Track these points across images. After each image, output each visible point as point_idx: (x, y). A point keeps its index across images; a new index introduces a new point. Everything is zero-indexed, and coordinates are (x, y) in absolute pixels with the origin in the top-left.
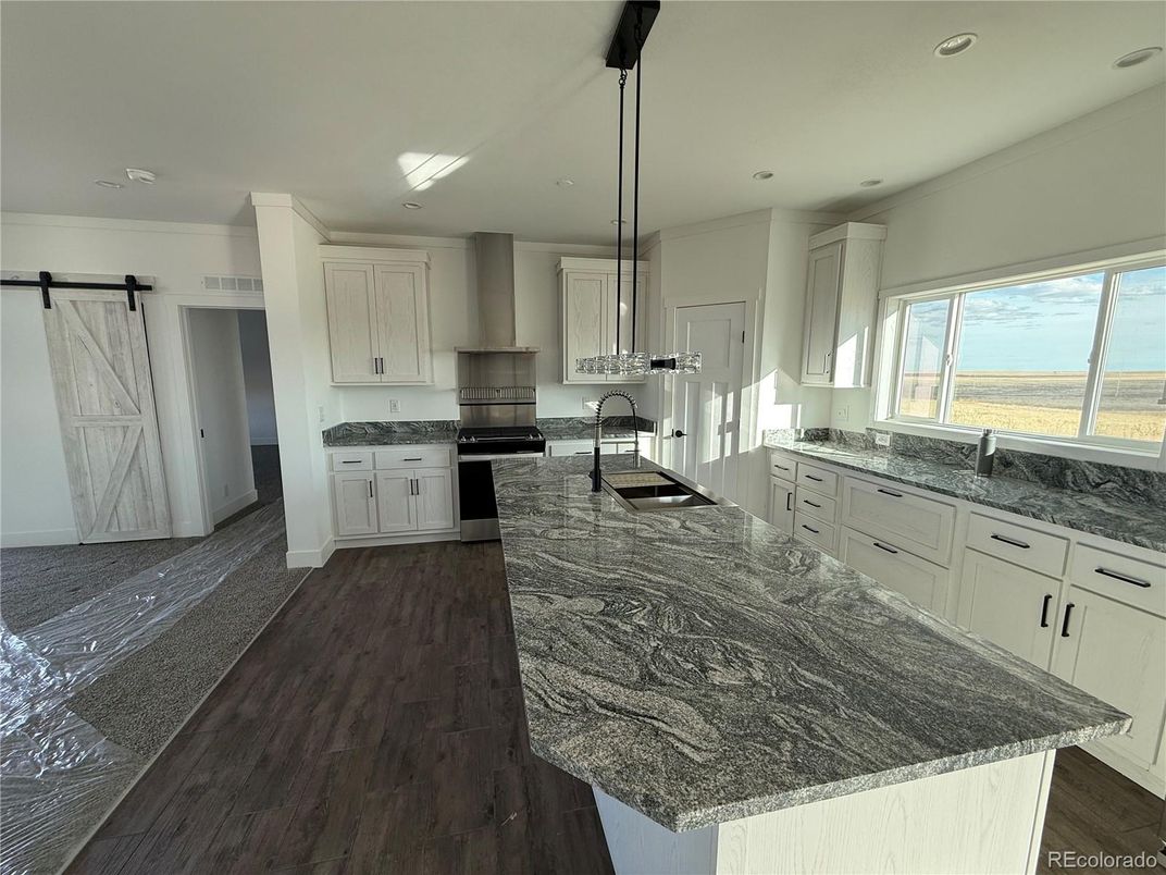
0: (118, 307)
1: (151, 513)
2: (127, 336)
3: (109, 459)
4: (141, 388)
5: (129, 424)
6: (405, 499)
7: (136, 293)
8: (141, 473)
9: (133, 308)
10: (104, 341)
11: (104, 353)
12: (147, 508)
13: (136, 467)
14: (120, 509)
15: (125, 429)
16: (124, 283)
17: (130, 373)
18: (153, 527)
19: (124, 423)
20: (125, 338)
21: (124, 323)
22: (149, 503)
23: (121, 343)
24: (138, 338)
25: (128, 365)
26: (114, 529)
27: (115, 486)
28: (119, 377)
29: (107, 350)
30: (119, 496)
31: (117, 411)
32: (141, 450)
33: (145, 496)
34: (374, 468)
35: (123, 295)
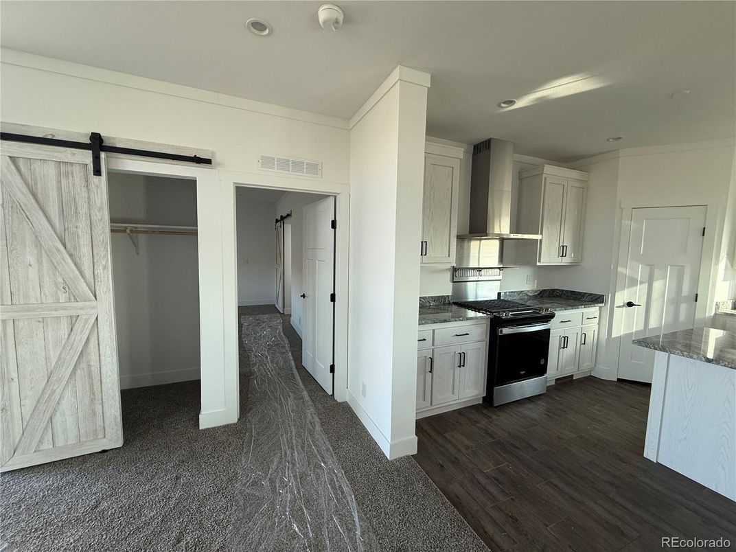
0: (76, 169)
1: (99, 418)
2: (86, 206)
3: (47, 359)
4: (99, 270)
5: (80, 312)
6: (452, 371)
7: (103, 155)
8: (90, 373)
9: (97, 172)
10: (54, 211)
11: (52, 226)
12: (94, 413)
13: (83, 365)
14: (58, 420)
15: (73, 320)
16: (89, 142)
17: (85, 251)
18: (101, 436)
19: (74, 313)
20: (83, 208)
21: (84, 189)
22: (98, 408)
23: (76, 213)
24: (100, 209)
25: (84, 241)
26: (47, 445)
27: (53, 392)
28: (71, 255)
29: (56, 221)
30: (58, 403)
31: (63, 297)
32: (93, 343)
33: (92, 400)
34: (433, 345)
35: (86, 157)
